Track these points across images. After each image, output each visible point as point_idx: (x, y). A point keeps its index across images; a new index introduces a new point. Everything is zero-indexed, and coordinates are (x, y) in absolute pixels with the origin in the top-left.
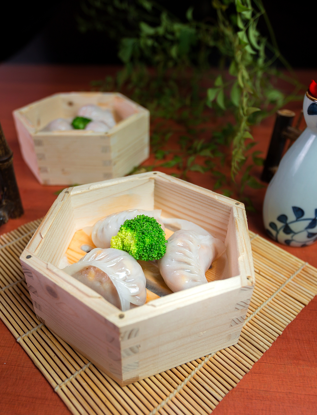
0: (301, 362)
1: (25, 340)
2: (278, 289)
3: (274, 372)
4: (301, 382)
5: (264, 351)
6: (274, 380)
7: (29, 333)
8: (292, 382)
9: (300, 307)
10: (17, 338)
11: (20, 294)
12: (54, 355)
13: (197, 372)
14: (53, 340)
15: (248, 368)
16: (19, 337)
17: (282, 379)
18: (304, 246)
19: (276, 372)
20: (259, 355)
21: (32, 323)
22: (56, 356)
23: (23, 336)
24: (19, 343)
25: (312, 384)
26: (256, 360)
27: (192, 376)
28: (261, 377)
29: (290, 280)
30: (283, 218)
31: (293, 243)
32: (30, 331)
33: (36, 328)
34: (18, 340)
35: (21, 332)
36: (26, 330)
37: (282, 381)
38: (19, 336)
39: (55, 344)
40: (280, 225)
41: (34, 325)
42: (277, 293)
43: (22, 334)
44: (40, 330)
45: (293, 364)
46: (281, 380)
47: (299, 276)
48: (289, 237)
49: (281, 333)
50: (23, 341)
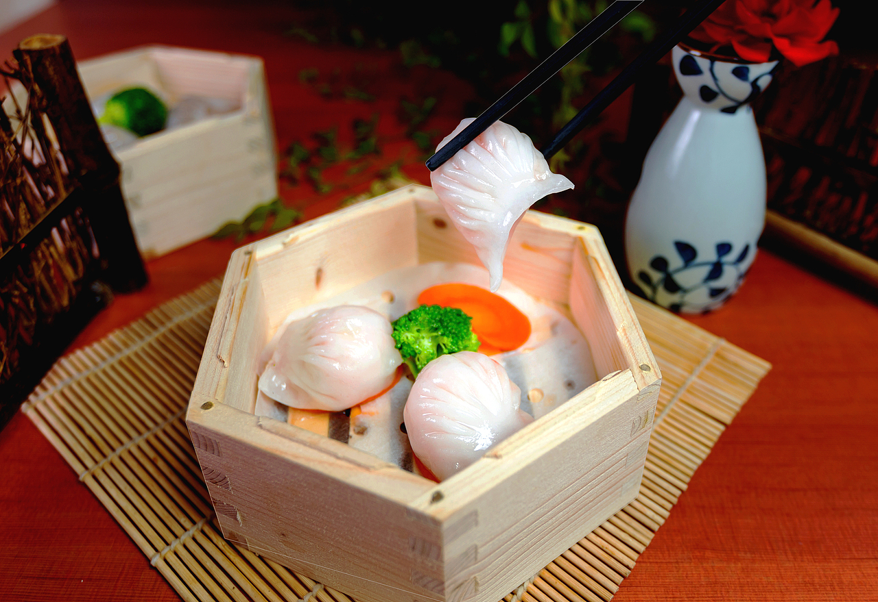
0: (708, 554)
1: (168, 560)
2: (673, 397)
3: (657, 581)
4: (710, 596)
5: (656, 528)
6: (657, 597)
7: (176, 545)
8: (693, 597)
9: (717, 430)
10: (151, 559)
11: (155, 459)
12: (232, 585)
13: (528, 587)
14: (228, 554)
15: (627, 567)
16: (154, 556)
17: (673, 594)
18: (706, 312)
19: (660, 580)
20: (647, 538)
21: (183, 520)
22: (236, 588)
23: (163, 553)
24: (155, 569)
25: (730, 598)
26: (641, 548)
27: (520, 598)
28: (632, 593)
29: (694, 378)
30: (660, 263)
31: (685, 309)
32: (180, 538)
33: (193, 531)
34: (153, 563)
35: (159, 544)
36: (169, 537)
37: (673, 598)
38: (154, 551)
39: (234, 561)
40: (656, 276)
41: (187, 524)
42: (672, 406)
43: (162, 548)
44: (201, 534)
45: (693, 560)
46: (671, 596)
47: (709, 368)
48: (675, 298)
49: (684, 487)
50: (164, 562)
